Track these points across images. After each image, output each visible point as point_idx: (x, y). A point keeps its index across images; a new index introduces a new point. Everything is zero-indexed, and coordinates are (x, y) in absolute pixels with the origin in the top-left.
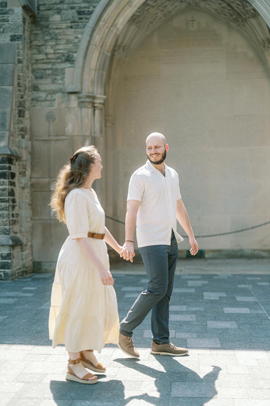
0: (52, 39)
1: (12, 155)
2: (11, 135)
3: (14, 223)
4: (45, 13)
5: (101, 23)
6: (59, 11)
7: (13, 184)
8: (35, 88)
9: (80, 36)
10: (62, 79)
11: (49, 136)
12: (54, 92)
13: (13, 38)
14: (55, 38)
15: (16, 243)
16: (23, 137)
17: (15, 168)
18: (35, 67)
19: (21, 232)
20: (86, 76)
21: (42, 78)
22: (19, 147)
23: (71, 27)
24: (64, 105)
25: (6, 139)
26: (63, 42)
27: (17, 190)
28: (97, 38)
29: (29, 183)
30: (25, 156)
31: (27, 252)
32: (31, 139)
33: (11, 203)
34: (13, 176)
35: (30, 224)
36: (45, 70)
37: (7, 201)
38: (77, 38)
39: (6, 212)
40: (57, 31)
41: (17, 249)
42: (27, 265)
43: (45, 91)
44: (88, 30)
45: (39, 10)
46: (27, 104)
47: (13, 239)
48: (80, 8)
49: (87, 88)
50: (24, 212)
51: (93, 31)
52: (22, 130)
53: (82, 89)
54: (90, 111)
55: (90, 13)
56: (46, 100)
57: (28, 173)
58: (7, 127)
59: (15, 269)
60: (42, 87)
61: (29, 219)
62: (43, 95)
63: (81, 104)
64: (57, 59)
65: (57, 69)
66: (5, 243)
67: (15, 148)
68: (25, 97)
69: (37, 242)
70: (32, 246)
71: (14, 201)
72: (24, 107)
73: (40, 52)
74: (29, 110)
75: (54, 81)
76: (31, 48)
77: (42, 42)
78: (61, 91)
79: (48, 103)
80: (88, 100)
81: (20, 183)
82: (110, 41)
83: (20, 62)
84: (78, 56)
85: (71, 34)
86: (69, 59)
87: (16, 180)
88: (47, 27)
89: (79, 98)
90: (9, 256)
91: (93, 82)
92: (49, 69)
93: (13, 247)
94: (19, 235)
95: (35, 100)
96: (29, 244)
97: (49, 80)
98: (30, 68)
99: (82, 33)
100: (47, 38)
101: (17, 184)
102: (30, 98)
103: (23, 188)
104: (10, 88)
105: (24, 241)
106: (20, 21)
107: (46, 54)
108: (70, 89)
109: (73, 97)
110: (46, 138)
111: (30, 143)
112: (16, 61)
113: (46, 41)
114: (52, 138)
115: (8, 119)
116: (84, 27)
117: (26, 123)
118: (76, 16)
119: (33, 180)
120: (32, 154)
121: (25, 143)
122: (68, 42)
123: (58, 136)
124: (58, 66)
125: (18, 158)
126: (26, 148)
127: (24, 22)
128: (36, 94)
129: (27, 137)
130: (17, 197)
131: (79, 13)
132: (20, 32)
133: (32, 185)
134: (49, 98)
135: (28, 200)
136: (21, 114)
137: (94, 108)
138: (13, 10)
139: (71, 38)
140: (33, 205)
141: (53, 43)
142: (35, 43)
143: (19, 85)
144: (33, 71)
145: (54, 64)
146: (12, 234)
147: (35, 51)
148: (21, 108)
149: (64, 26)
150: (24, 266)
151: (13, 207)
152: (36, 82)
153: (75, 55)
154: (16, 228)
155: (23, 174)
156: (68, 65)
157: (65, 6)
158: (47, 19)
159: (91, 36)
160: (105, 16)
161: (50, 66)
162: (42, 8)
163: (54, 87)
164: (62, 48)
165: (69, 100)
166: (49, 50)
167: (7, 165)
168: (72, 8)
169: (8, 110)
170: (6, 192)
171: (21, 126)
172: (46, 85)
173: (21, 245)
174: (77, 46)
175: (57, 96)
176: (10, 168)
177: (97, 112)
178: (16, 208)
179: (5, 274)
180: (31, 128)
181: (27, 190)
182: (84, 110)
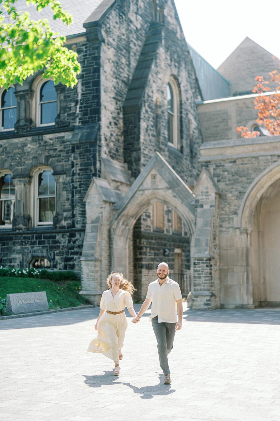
0: (228, 204)
1: (211, 257)
2: (210, 248)
3: (212, 286)
4: (225, 193)
5: (250, 197)
6: (231, 192)
7: (211, 269)
8: (221, 226)
9: (240, 203)
10: (233, 222)
11: (227, 247)
12: (229, 228)
13: (211, 206)
14: (229, 204)
15: (213, 295)
16: (215, 249)
17: (212, 263)
18: (221, 217)
19: (215, 290)
20: (243, 220)
21: (223, 221)
22: (214, 253)
23: (236, 199)
24: (233, 233)
25: (208, 251)
26: (233, 205)
27: (213, 272)
28: (248, 203)
29: (218, 269)
30: (216, 257)
31: (218, 299)
32: (219, 249)
33: (210, 278)
34: (211, 266)
35: (219, 287)
36: (225, 218)
37: (209, 277)
38: (239, 203)
39: (208, 282)
40: (230, 201)
41: (213, 298)
42: (218, 305)
43: (225, 227)
44: (244, 200)
45: (222, 191)
46: (217, 234)
47: (211, 293)
48: (240, 190)
49: (244, 226)
50: (216, 282)
51: (246, 200)
52: (215, 246)
53: (241, 226)
54: (245, 236)
55: (245, 193)
56: (225, 231)
57: (218, 264)
58: (209, 245)
59: (212, 306)
60: (224, 226)
61: (218, 285)
62: (224, 229)
63: (241, 233)
64: (230, 213)
65: (230, 218)
66: (208, 295)
67: (212, 254)
68: (216, 231)
69: (222, 295)
70: (220, 297)
71: (212, 277)
72: (216, 236)
73: (223, 210)
74: (218, 236)
75: (229, 223)
76: (219, 208)
77: (224, 206)
78: (232, 227)
79: (226, 233)
80: (244, 231)
81: (214, 268)
82: (254, 204)
83: (214, 216)
84: (240, 212)
85: (236, 202)
86: (236, 213)
87: (212, 268)
88: (226, 199)
89: (240, 230)
90: (209, 300)
91: (246, 222)
92: (227, 218)
93: (211, 296)
94: (214, 292)
95: (221, 231)
96: (219, 296)
97: (227, 222)
98: (219, 218)
99: (241, 202)
100: (226, 204)
101: (213, 269)
102: (219, 231)
103: (216, 271)
104: (210, 228)
105: (216, 294)
106: (214, 199)
107: (226, 211)
108: (236, 226)
109: (237, 230)
110: (226, 248)
111: (218, 251)
112: (212, 216)
113: (225, 205)
114: (228, 248)
115: (209, 242)
116: (242, 199)
117: (217, 242)
118: (239, 194)
119: (220, 267)
120: (220, 255)
121: (217, 251)
122: (235, 205)
123: (231, 247)
124: (230, 216)
125: (213, 258)
126: (217, 253)
127: (216, 198)
128: (221, 229)
129: (217, 248)
130: (213, 275)
131: (240, 193)
132: (214, 204)
133: (220, 270)
134: (227, 230)
135: (218, 276)
136: (215, 239)
137: (247, 234)
138: (210, 195)
139: (236, 204)
140: (220, 278)
141: (228, 206)
142: (221, 206)
143: (214, 226)
144: (220, 219)
145: (229, 215)
146: (211, 291)
147: (221, 210)
148: (215, 236)
149: (233, 198)
150: (216, 305)
151: (211, 279)
152: (221, 223)
153: (238, 211)
154: (213, 288)
155: (216, 265)
156: (235, 216)
157: (233, 190)
158: (226, 196)
159: (245, 203)
160: (251, 194)
161: (227, 216)
162: (224, 191)
163: (229, 226)
164: (232, 208)
165: (236, 231)
166: (227, 209)
167: (208, 262)
168: (237, 191)
169: (209, 238)
170: (208, 273)
171: (215, 244)
172: (225, 224)
173: (215, 296)
174: (239, 207)
175: (231, 230)
176: (210, 263)
177: (249, 236)
178: (213, 280)
179: (208, 308)
180: (219, 244)
181: (218, 272)
182: (243, 236)
